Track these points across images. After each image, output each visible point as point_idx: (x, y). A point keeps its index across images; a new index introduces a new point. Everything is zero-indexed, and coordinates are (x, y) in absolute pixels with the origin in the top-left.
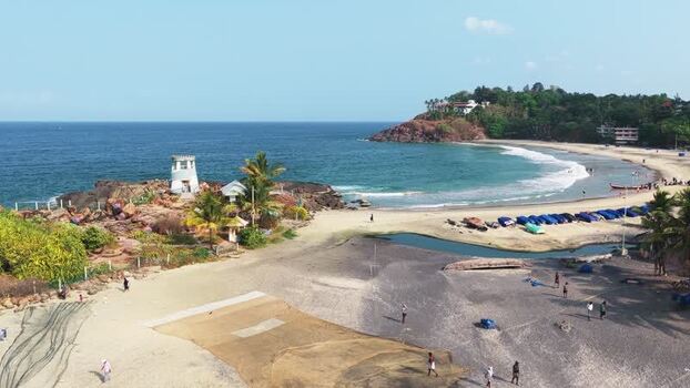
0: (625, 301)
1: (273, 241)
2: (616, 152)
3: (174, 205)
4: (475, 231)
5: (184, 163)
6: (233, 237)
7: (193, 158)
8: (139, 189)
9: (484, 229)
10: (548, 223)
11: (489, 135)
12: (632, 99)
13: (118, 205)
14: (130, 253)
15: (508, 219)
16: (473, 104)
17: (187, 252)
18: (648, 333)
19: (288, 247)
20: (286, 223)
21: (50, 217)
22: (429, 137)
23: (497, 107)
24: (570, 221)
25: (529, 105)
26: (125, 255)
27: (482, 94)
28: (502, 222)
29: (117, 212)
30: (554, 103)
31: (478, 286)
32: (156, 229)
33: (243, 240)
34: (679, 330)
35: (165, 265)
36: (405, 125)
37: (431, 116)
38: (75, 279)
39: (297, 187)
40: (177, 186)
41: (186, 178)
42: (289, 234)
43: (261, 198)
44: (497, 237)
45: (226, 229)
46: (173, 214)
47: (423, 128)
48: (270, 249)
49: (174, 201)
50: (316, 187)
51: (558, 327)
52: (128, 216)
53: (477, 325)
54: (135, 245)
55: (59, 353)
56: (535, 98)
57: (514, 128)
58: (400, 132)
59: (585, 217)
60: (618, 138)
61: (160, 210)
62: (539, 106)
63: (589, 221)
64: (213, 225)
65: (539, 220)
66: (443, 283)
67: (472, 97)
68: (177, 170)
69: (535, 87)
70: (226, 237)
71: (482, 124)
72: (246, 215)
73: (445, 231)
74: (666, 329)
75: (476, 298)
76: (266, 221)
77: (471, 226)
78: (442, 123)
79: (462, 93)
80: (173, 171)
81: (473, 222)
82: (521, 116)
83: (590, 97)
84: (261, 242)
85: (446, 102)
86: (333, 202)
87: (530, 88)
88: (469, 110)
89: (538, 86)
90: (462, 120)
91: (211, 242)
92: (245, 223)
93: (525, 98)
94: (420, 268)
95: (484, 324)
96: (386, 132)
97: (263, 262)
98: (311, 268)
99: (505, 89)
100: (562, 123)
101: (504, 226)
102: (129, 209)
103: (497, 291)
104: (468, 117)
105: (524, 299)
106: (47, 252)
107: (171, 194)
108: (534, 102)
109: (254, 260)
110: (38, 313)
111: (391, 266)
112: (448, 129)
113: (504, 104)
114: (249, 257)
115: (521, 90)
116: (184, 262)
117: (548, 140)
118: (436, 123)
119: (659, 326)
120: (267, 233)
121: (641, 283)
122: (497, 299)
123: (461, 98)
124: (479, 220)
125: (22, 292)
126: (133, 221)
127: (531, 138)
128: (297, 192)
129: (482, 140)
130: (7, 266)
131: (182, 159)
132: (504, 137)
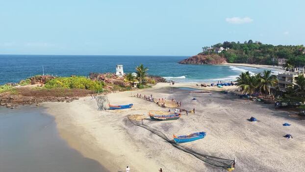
4: (203, 87)
5: (120, 67)
6: (135, 86)
7: (122, 66)
10: (226, 85)
11: (228, 61)
12: (287, 47)
13: (103, 78)
15: (214, 84)
16: (222, 49)
17: (124, 88)
19: (150, 89)
20: (149, 84)
22: (203, 61)
23: (232, 50)
25: (246, 49)
26: (110, 89)
27: (226, 45)
29: (103, 80)
30: (256, 49)
31: (197, 95)
32: (115, 83)
33: (138, 87)
34: (235, 100)
35: (120, 91)
36: (194, 57)
37: (204, 54)
38: (101, 92)
39: (152, 77)
40: (117, 73)
41: (120, 71)
42: (150, 87)
43: (142, 76)
44: (207, 88)
45: (133, 84)
46: (118, 81)
47: (201, 58)
48: (145, 89)
49: (117, 78)
54: (111, 87)
55: (106, 101)
56: (248, 47)
57: (238, 59)
58: (191, 60)
60: (279, 63)
61: (114, 80)
62: (250, 50)
64: (131, 82)
65: (223, 85)
66: (188, 95)
67: (222, 46)
68: (118, 69)
69: (249, 41)
70: (133, 86)
71: (225, 57)
72: (138, 80)
73: (194, 87)
74: (233, 100)
76: (144, 83)
77: (202, 86)
78: (209, 56)
79: (218, 45)
80: (116, 69)
82: (242, 54)
83: (271, 46)
84: (143, 88)
85: (211, 48)
87: (247, 42)
88: (220, 51)
89: (250, 41)
90: (217, 55)
92: (139, 82)
93: (244, 47)
96: (186, 60)
98: (157, 92)
99: (237, 43)
100: (257, 57)
101: (212, 86)
102: (106, 79)
103: (201, 96)
104: (220, 55)
105: (206, 97)
107: (116, 76)
108: (248, 48)
109: (142, 91)
111: (177, 92)
112: (211, 59)
113: (235, 49)
114: (140, 90)
115: (243, 43)
116: (124, 90)
117: (251, 64)
118: (206, 56)
120: (144, 86)
122: (199, 97)
123: (218, 46)
124: (205, 85)
125: (91, 93)
126: (107, 82)
127: (246, 63)
128: (152, 78)
129: (226, 64)
130: (86, 88)
131: (119, 66)
132: (234, 62)
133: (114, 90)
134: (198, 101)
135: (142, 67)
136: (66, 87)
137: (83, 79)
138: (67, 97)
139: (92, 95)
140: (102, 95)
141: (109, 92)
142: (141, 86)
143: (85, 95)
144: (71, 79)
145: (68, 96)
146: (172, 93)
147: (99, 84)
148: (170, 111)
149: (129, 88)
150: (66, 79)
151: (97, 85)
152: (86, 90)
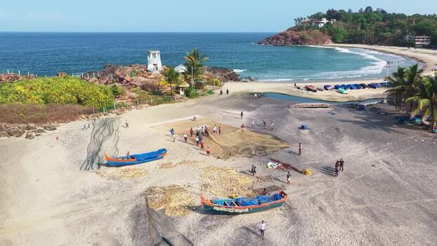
0: (374, 121)
1: (202, 95)
2: (413, 52)
3: (150, 77)
4: (310, 92)
5: (154, 54)
6: (182, 93)
7: (159, 52)
8: (129, 69)
9: (315, 91)
10: (351, 88)
11: (334, 41)
12: (430, 17)
13: (122, 76)
14: (132, 98)
15: (329, 86)
16: (325, 21)
17: (160, 98)
18: (378, 132)
19: (210, 98)
20: (208, 87)
21: (90, 81)
22: (295, 41)
23: (341, 23)
24: (364, 88)
25: (362, 21)
26: (130, 99)
27: (331, 15)
28: (326, 88)
29: (121, 80)
30: (378, 20)
31: (305, 114)
32: (143, 88)
33: (187, 94)
34: (393, 131)
35: (150, 104)
36: (281, 34)
37: (298, 29)
38: (110, 108)
39: (214, 69)
40: (150, 67)
41: (155, 62)
42: (211, 92)
43: (196, 73)
44: (319, 95)
45: (178, 88)
46: (150, 81)
47: (292, 36)
48: (201, 98)
49: (149, 75)
50: (225, 70)
51: (337, 129)
52: (127, 82)
53: (300, 128)
54: (134, 95)
55: (114, 134)
56: (366, 17)
57: (350, 36)
58: (278, 38)
59: (373, 86)
60: (417, 43)
61: (143, 79)
62: (368, 22)
63: (375, 88)
64: (173, 85)
65: (346, 87)
66: (288, 113)
67: (325, 16)
68: (151, 58)
69: (367, 9)
70: (179, 93)
71: (330, 34)
72: (188, 81)
73: (293, 92)
74: (388, 130)
75: (302, 119)
76: (199, 86)
77: (308, 89)
78: (304, 33)
79: (318, 14)
80: (149, 59)
81: (310, 88)
82: (356, 29)
83: (402, 16)
84: (197, 95)
85: (307, 20)
86: (235, 78)
87: (364, 10)
88: (322, 25)
89: (369, 8)
90: (318, 31)
91: (172, 95)
92: (189, 85)
93: (359, 17)
94: (277, 107)
95: (303, 128)
96: (269, 38)
97: (198, 104)
98: (223, 106)
99: (347, 11)
100: (382, 33)
101: (327, 89)
102: (128, 78)
103: (314, 116)
104: (322, 30)
105: (326, 119)
106: (98, 94)
107: (148, 71)
108: (365, 19)
109: (193, 103)
110: (98, 121)
111: (262, 106)
112: (308, 37)
113: (345, 21)
114: (191, 102)
115: (357, 12)
116: (159, 103)
117: (372, 44)
118: (300, 33)
119: (384, 129)
120: (199, 91)
121: (386, 114)
122: (312, 119)
123: (318, 17)
124: (313, 87)
125: (88, 113)
126: (130, 85)
127: (361, 43)
128: (214, 72)
129: (330, 45)
130: (80, 102)
131: (153, 52)
132: (344, 43)
133: (137, 102)
134: (312, 133)
135: (196, 55)
136: (36, 99)
137: (74, 81)
138: (32, 125)
139: (90, 116)
140: (111, 116)
141: (129, 108)
142: (193, 91)
143: (73, 116)
144: (49, 83)
145: (35, 121)
146: (254, 109)
147: (106, 93)
148: (253, 171)
149: (168, 98)
150: (39, 82)
151: (102, 95)
152: (78, 107)
